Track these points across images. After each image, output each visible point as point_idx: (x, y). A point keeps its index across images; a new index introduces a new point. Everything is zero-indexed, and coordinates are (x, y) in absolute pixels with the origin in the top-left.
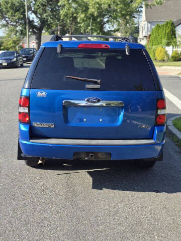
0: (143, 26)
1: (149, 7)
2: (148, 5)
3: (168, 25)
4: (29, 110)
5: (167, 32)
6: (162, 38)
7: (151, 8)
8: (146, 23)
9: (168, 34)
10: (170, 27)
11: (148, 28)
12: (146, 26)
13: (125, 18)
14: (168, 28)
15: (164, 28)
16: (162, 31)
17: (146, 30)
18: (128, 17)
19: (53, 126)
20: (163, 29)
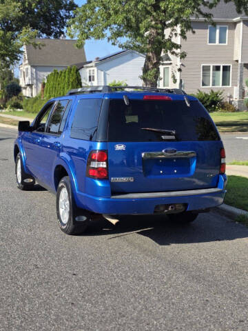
0: (25, 70)
1: (37, 47)
2: (37, 45)
3: (72, 72)
4: (107, 165)
5: (71, 80)
6: (64, 88)
7: (40, 49)
8: (30, 67)
9: (72, 83)
10: (75, 74)
11: (32, 73)
12: (29, 71)
13: (4, 60)
14: (73, 75)
15: (67, 76)
16: (64, 79)
17: (30, 76)
18: (8, 59)
19: (132, 181)
20: (65, 76)
